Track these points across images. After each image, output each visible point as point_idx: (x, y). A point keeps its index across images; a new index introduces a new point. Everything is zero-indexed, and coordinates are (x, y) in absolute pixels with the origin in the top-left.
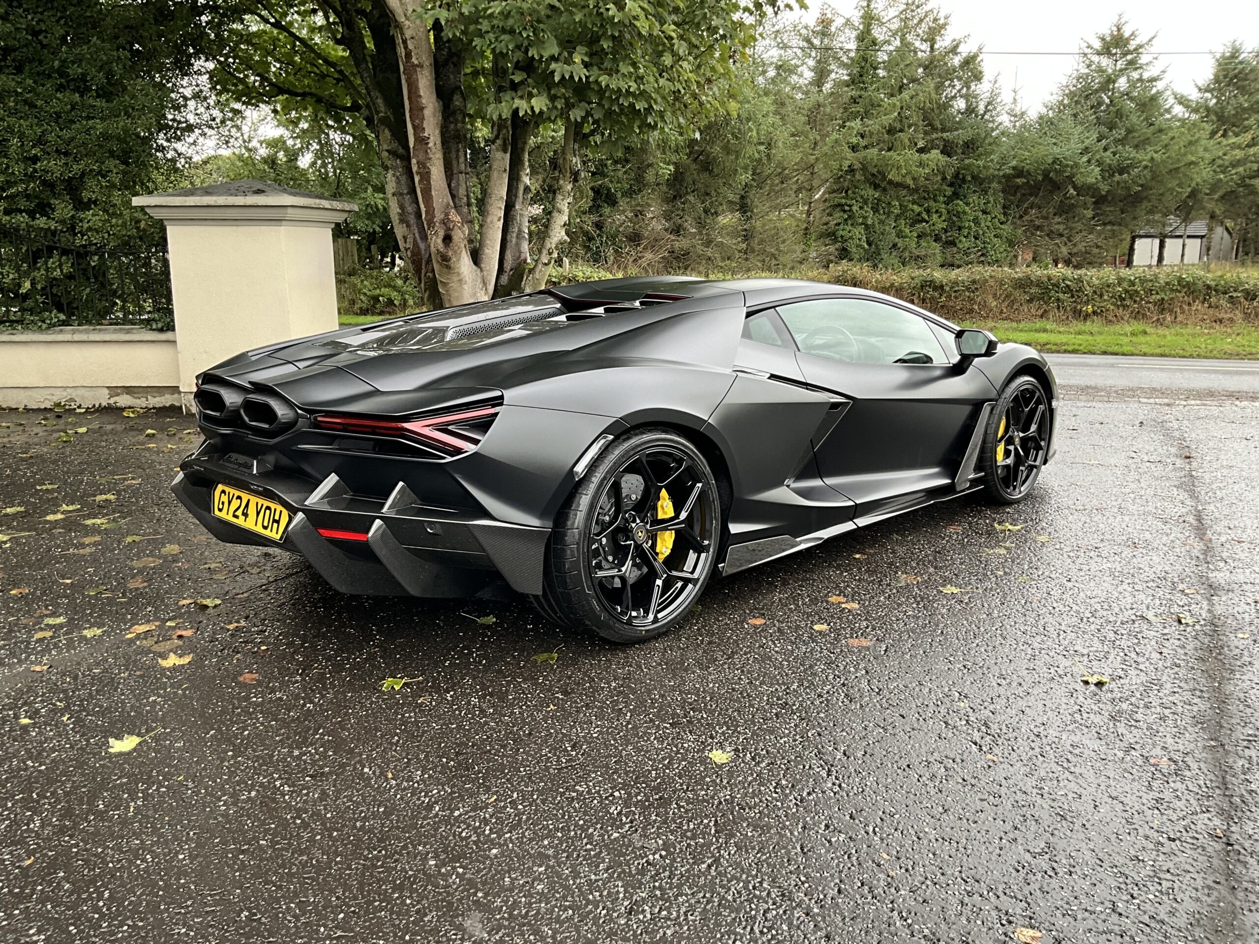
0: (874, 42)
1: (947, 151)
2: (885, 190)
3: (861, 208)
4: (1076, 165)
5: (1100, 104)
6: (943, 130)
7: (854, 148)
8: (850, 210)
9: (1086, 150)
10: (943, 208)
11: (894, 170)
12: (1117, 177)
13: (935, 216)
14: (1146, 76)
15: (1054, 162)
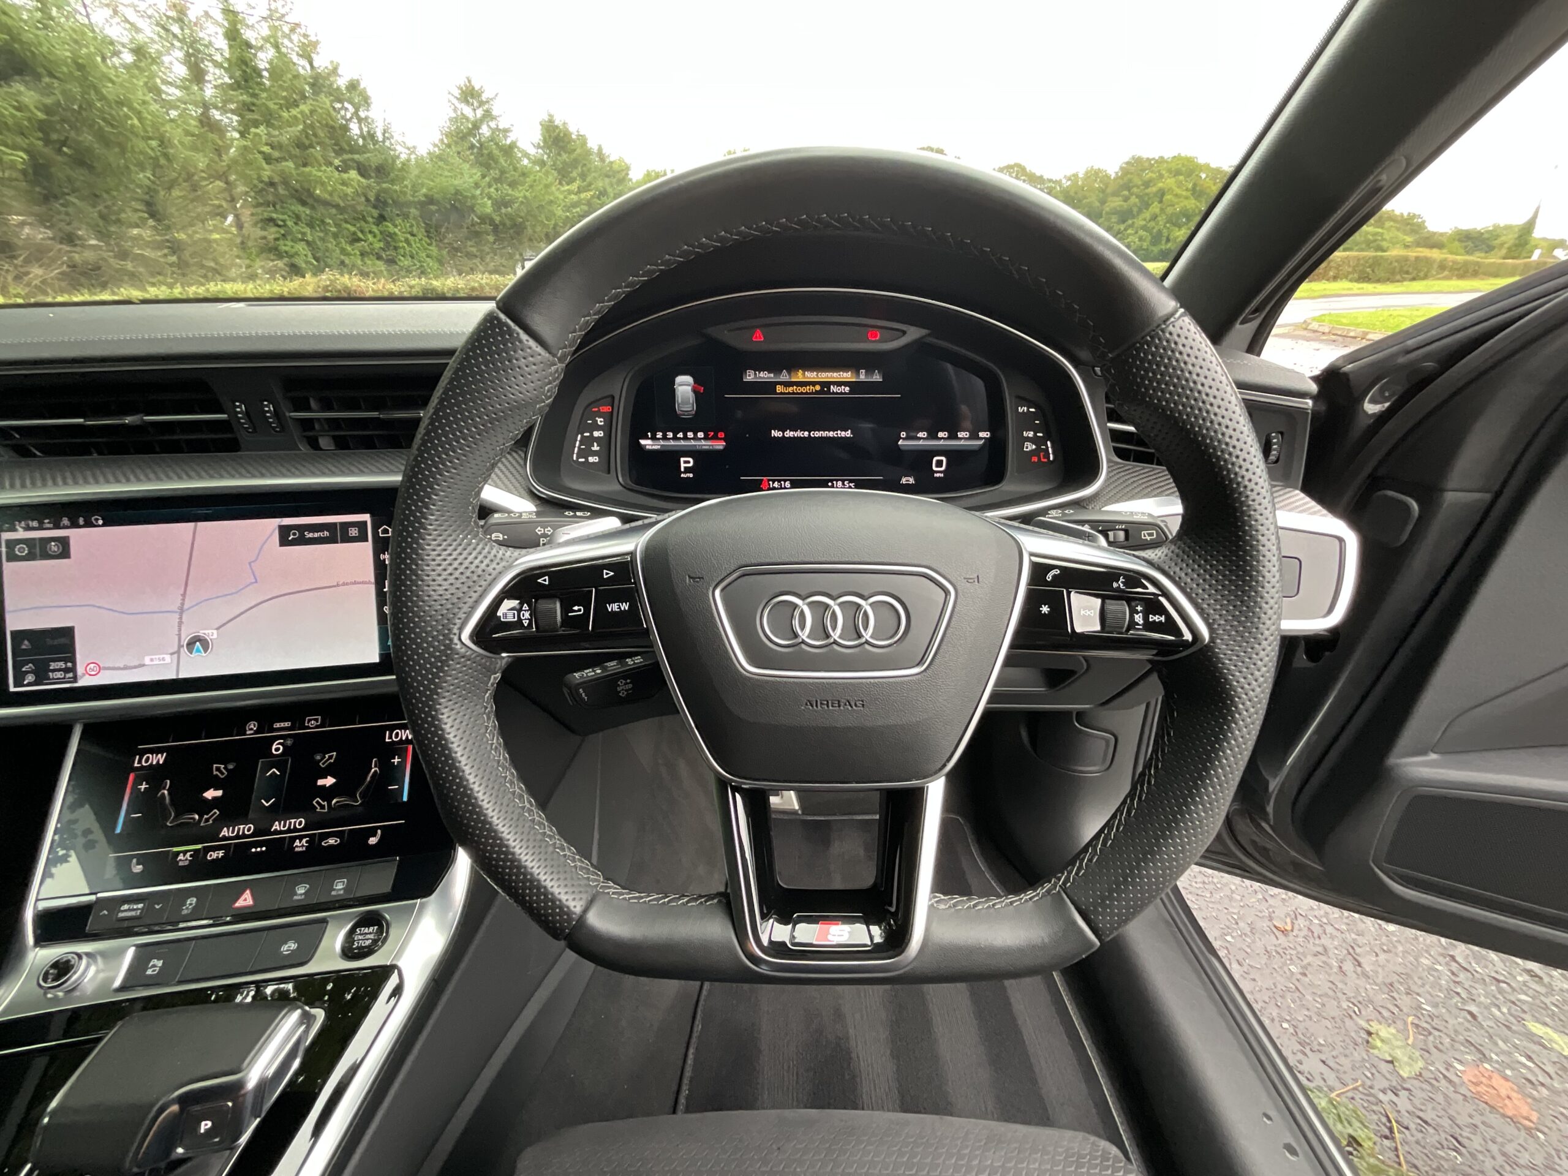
0: (249, 45)
1: (363, 171)
2: (313, 208)
3: (296, 224)
4: (474, 197)
5: (472, 147)
6: (351, 152)
7: (268, 159)
8: (285, 225)
9: (477, 185)
10: (375, 229)
11: (319, 186)
12: (503, 210)
13: (370, 236)
14: (501, 127)
15: (456, 194)
